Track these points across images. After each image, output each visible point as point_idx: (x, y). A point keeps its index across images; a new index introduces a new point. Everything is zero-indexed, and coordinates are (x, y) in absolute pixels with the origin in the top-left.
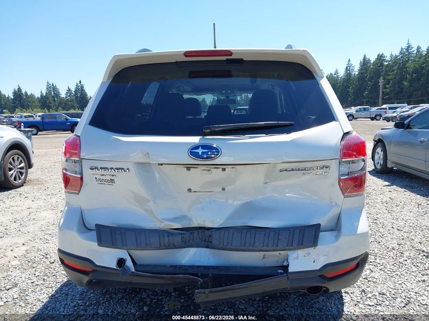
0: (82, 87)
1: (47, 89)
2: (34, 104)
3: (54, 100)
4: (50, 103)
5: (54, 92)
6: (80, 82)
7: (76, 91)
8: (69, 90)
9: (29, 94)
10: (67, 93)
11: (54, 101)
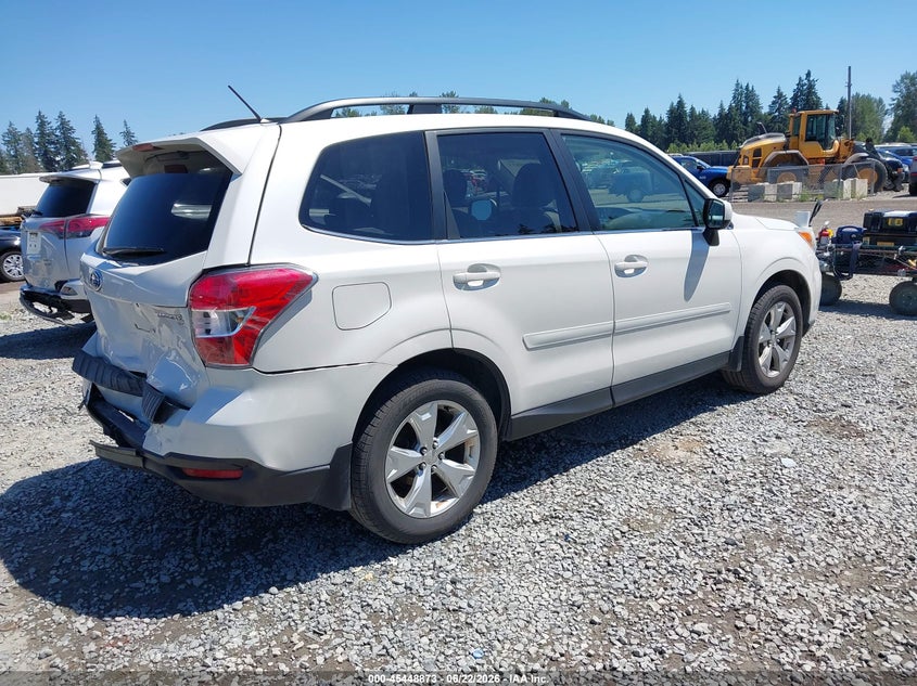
0: (811, 86)
1: (734, 97)
2: (704, 132)
3: (746, 120)
4: (735, 128)
5: (747, 103)
6: (808, 75)
7: (795, 98)
8: (780, 96)
9: (698, 110)
10: (774, 103)
11: (745, 123)
